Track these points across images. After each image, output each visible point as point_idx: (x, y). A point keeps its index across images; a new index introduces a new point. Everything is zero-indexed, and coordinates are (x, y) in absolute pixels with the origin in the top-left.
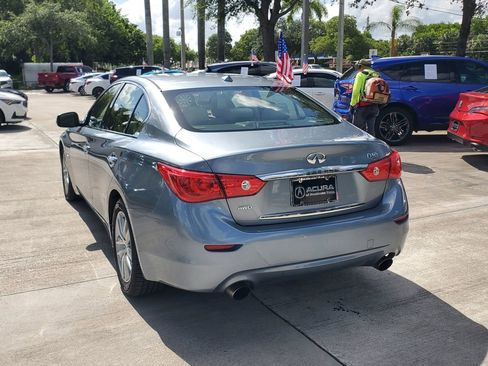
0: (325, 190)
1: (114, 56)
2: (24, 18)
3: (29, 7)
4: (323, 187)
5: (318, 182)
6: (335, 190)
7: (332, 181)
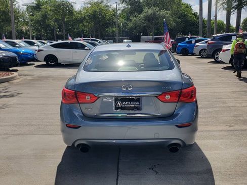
0: (134, 104)
1: (187, 31)
2: (142, 15)
3: (145, 10)
4: (132, 103)
5: (131, 100)
6: (140, 105)
7: (139, 100)
